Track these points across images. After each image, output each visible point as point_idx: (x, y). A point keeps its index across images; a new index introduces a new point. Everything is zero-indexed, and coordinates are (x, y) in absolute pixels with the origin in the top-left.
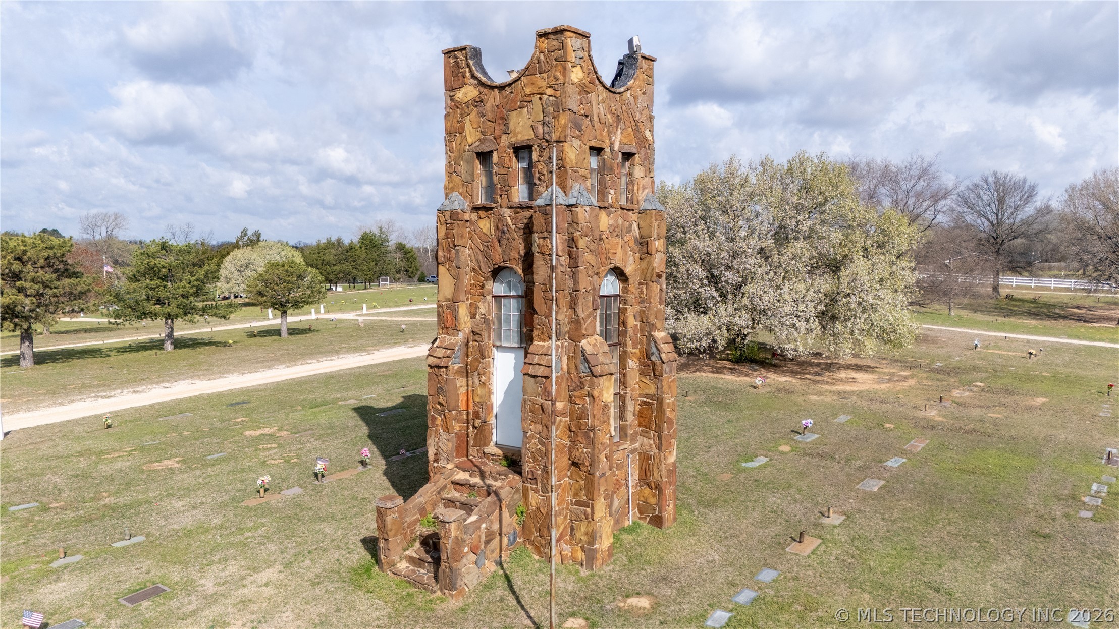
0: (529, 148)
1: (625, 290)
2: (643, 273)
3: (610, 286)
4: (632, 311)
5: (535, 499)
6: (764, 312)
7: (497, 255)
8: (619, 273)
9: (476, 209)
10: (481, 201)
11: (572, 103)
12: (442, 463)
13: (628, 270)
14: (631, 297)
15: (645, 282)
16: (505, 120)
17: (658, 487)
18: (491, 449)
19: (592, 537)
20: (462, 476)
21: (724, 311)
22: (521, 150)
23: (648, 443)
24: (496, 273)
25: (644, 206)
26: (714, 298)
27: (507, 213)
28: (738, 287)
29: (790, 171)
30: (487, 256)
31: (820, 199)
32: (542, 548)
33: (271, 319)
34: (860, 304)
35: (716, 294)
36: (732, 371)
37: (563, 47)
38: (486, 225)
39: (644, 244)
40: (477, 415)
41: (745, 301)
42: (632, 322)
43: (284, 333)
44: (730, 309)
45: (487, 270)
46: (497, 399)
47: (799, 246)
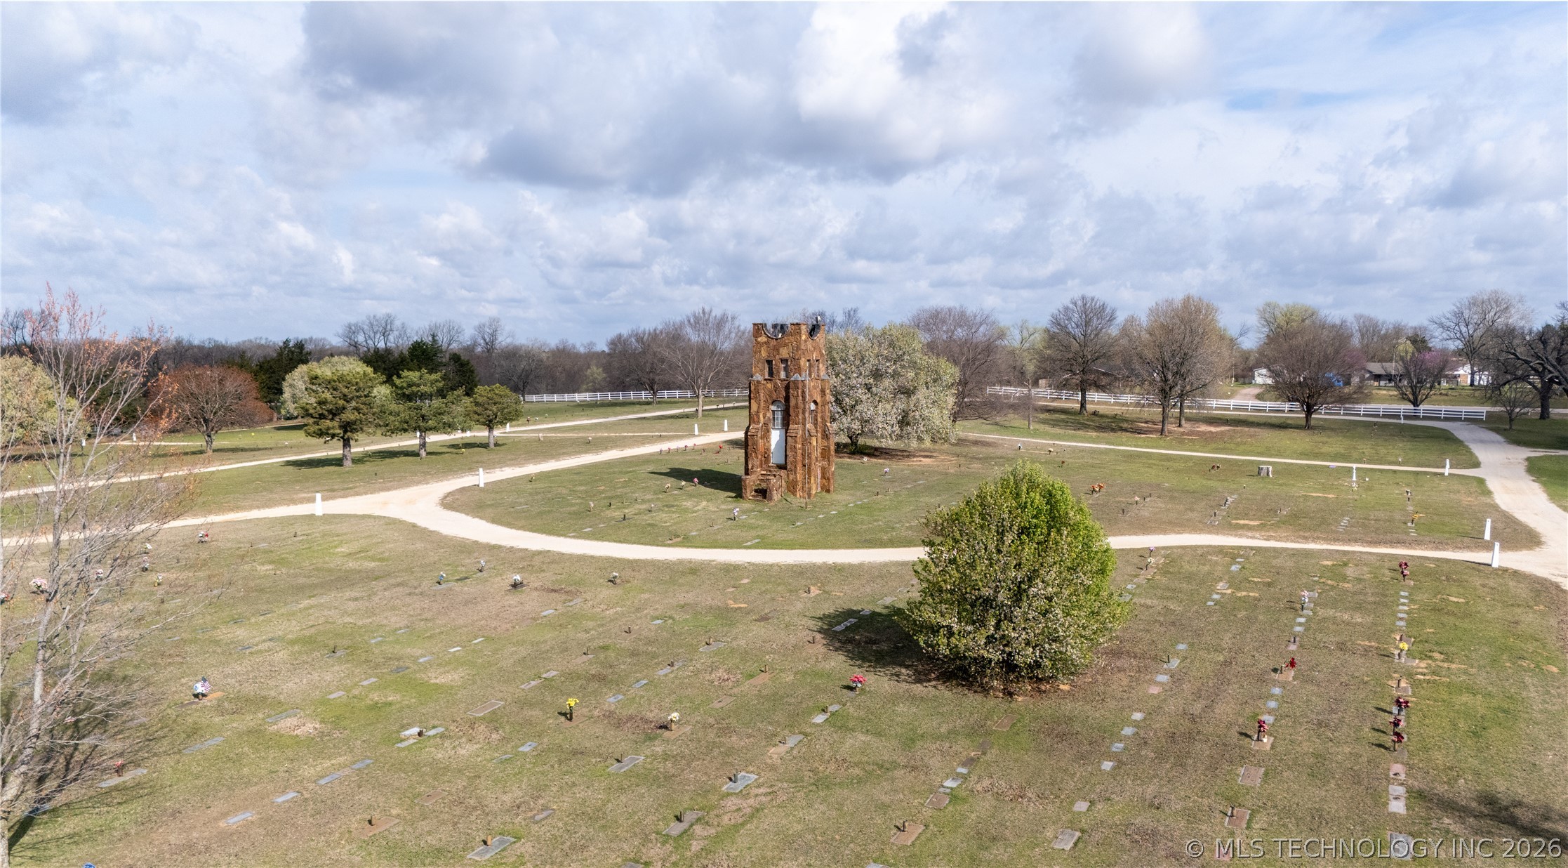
0: (787, 360)
1: (817, 408)
2: (823, 402)
3: (813, 407)
4: (819, 415)
5: (791, 477)
6: (867, 421)
7: (774, 396)
8: (815, 402)
9: (765, 380)
10: (767, 377)
11: (803, 347)
12: (755, 469)
13: (818, 401)
14: (819, 411)
15: (824, 405)
16: (778, 350)
17: (828, 479)
18: (771, 464)
19: (810, 489)
20: (763, 472)
21: (845, 421)
22: (784, 361)
23: (825, 463)
24: (773, 402)
25: (823, 378)
26: (839, 413)
27: (778, 382)
28: (853, 406)
29: (884, 333)
30: (770, 396)
31: (900, 353)
32: (794, 493)
33: (482, 434)
34: (921, 416)
35: (840, 411)
36: (849, 458)
37: (800, 329)
38: (769, 386)
39: (823, 391)
40: (766, 453)
41: (858, 414)
42: (819, 420)
43: (492, 446)
44: (849, 419)
45: (770, 401)
46: (773, 447)
47: (887, 382)
